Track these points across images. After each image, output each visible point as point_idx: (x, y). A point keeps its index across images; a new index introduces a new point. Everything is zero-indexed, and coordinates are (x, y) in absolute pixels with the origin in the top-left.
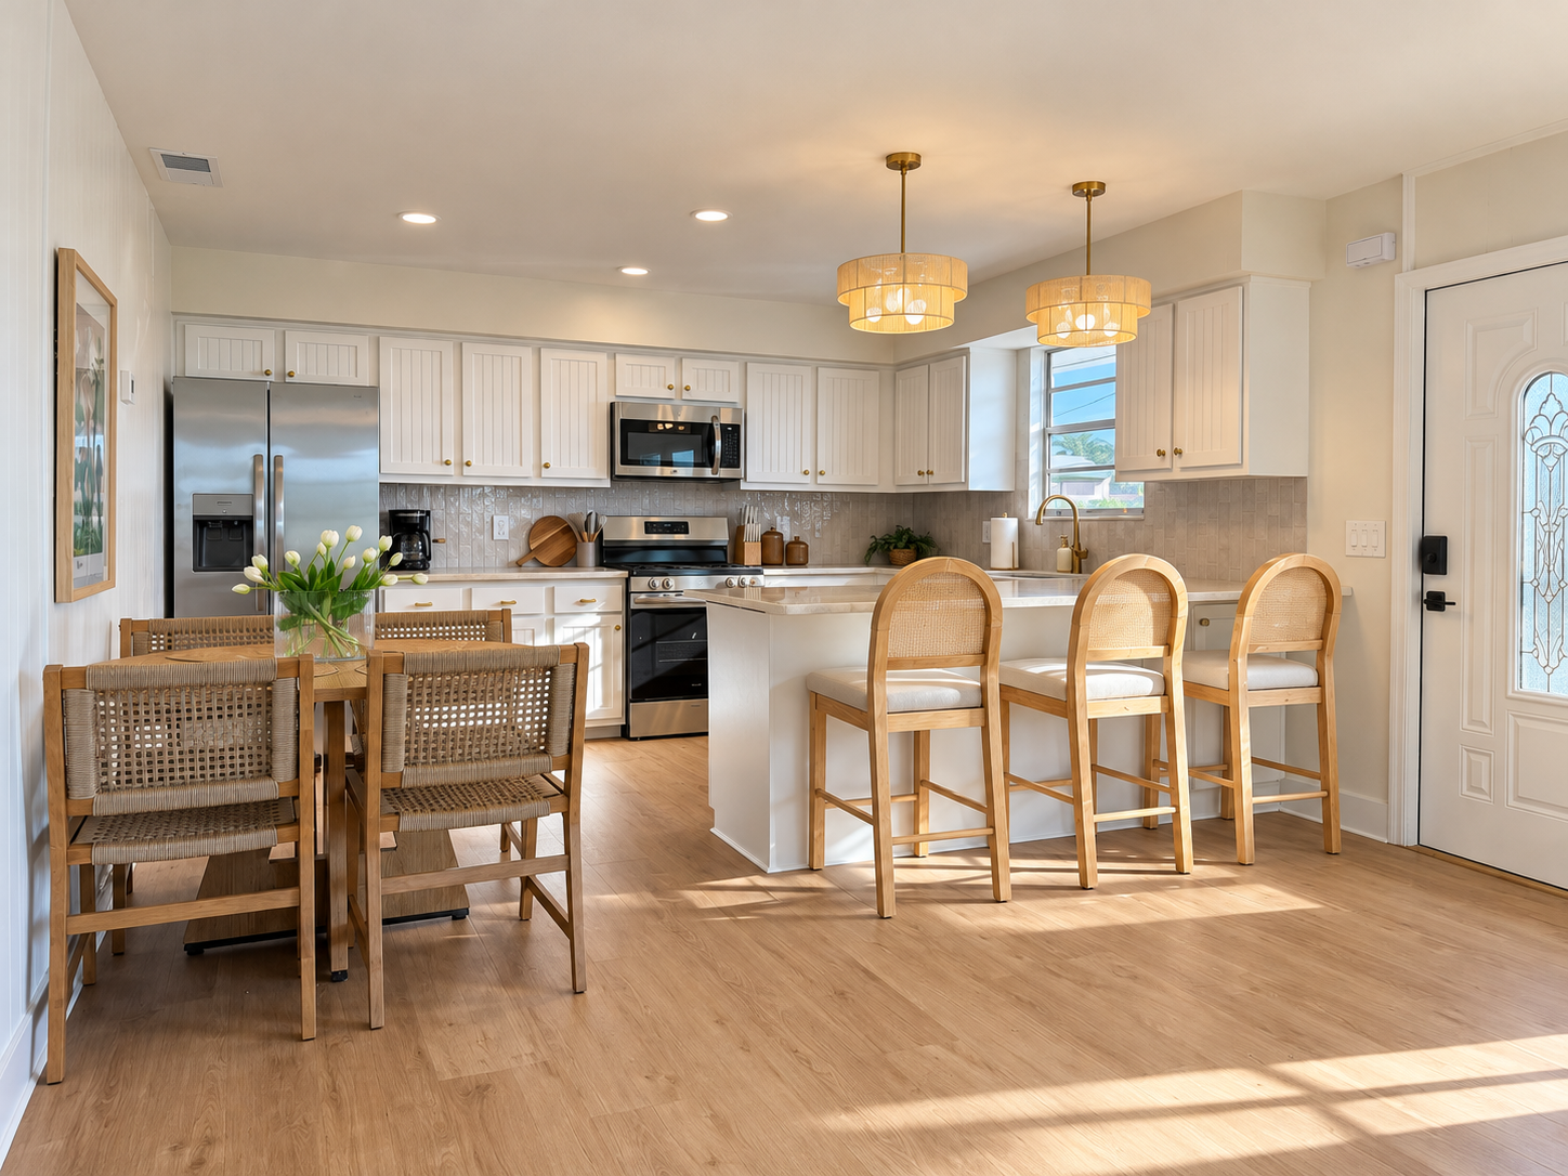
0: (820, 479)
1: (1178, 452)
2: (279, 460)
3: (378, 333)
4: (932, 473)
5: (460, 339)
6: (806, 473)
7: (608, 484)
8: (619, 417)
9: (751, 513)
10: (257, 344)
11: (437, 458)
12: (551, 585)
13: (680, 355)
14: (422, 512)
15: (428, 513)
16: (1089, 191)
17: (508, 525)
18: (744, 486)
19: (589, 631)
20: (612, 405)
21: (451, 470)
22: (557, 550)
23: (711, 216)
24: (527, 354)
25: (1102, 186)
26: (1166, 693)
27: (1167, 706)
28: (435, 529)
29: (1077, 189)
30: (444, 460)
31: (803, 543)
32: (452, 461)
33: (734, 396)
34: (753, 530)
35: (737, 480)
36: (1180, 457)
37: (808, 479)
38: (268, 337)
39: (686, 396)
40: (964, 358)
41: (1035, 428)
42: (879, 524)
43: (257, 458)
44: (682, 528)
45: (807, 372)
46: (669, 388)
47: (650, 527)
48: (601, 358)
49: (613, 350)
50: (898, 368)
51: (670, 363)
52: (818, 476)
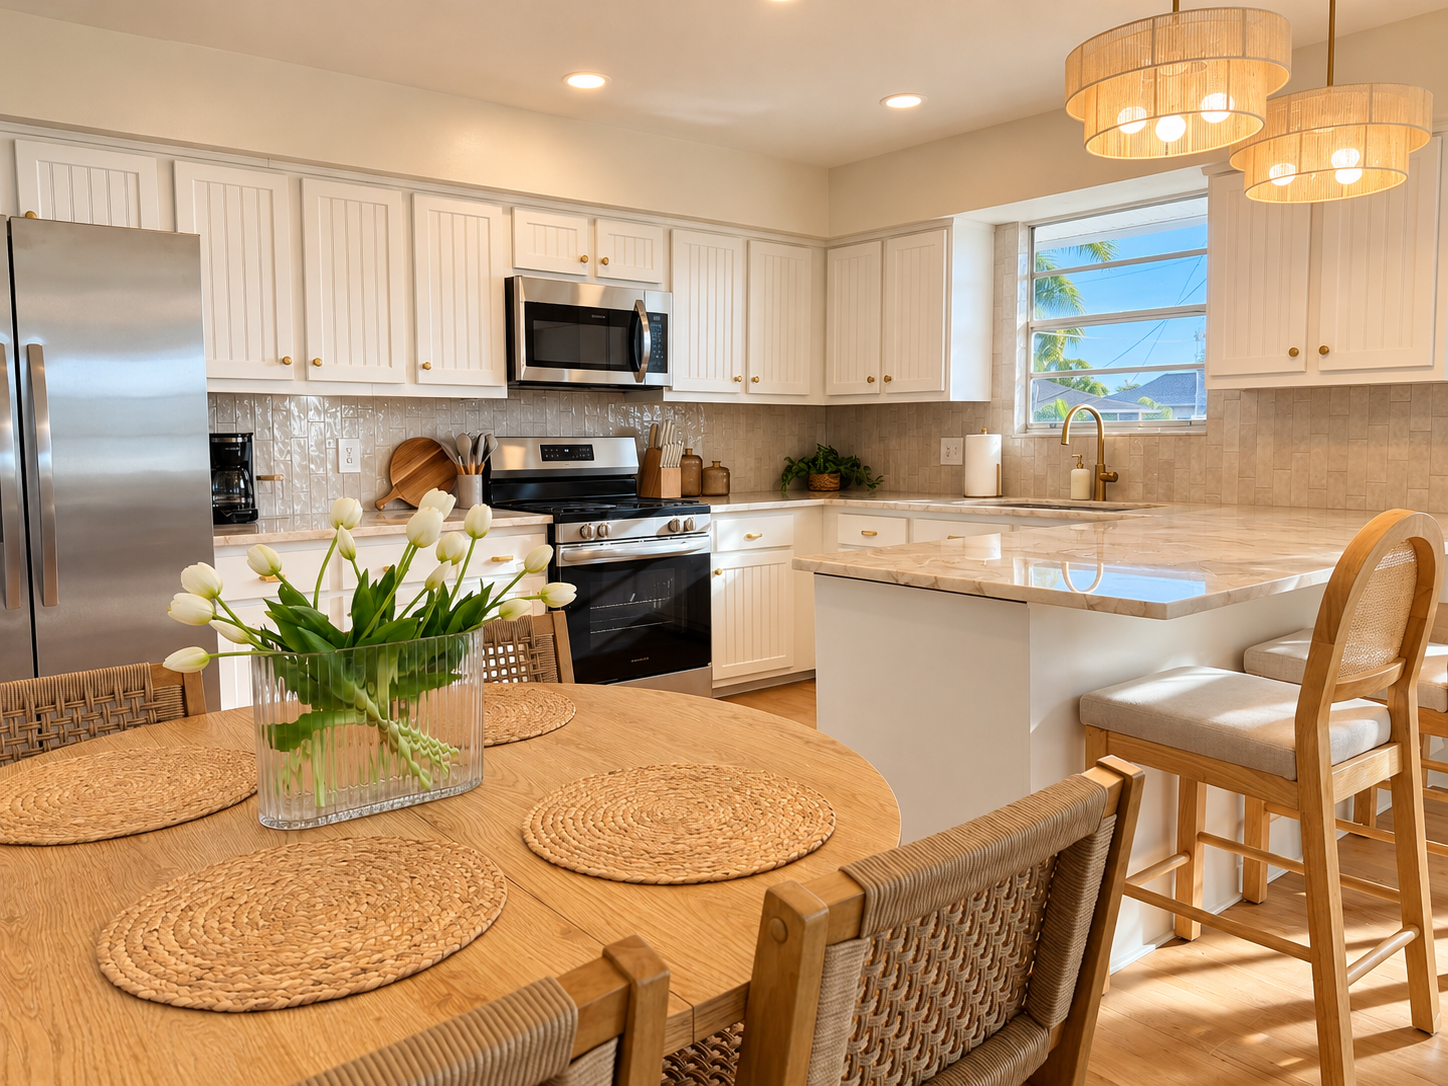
0: (753, 387)
1: (1325, 352)
2: (35, 354)
3: (171, 152)
7: (503, 393)
8: (519, 298)
11: (270, 355)
13: (592, 211)
14: (243, 436)
15: (249, 437)
18: (667, 397)
20: (510, 280)
24: (396, 201)
30: (281, 357)
31: (725, 469)
32: (293, 359)
33: (658, 275)
34: (671, 455)
35: (662, 388)
36: (1326, 357)
37: (739, 387)
39: (602, 271)
40: (947, 230)
41: (1021, 322)
44: (586, 453)
45: (738, 246)
46: (582, 260)
47: (549, 452)
48: (495, 212)
49: (514, 201)
50: (828, 246)
51: (581, 223)
52: (751, 384)
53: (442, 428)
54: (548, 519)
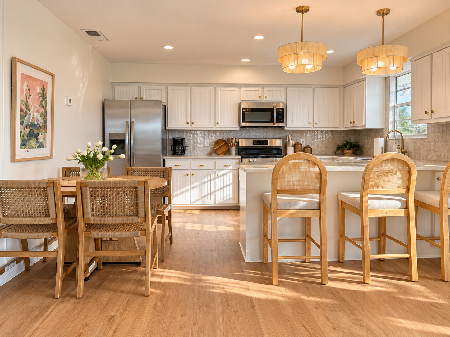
0: (315, 126)
1: (432, 112)
2: (133, 122)
3: (166, 85)
4: (355, 122)
5: (191, 85)
6: (310, 124)
7: (238, 129)
8: (242, 107)
9: (290, 137)
10: (134, 90)
11: (185, 122)
12: (215, 160)
13: (262, 86)
14: (182, 138)
15: (184, 139)
16: (383, 14)
17: (209, 141)
18: (286, 129)
19: (222, 176)
20: (240, 103)
21: (189, 125)
22: (224, 149)
23: (259, 38)
24: (213, 88)
25: (389, 10)
26: (407, 208)
27: (406, 214)
28: (186, 143)
29: (378, 13)
30: (187, 122)
31: (310, 147)
32: (189, 123)
33: (283, 99)
34: (291, 143)
35: (283, 127)
36: (434, 114)
37: (311, 126)
38: (136, 87)
39: (265, 99)
40: (364, 81)
41: (392, 104)
42: (341, 141)
43: (127, 122)
44: (266, 142)
45: (311, 89)
46: (260, 97)
47: (255, 142)
48: (237, 89)
49: (240, 86)
50: (345, 86)
51: (260, 89)
52: (315, 125)
53: (225, 137)
54: (240, 157)
